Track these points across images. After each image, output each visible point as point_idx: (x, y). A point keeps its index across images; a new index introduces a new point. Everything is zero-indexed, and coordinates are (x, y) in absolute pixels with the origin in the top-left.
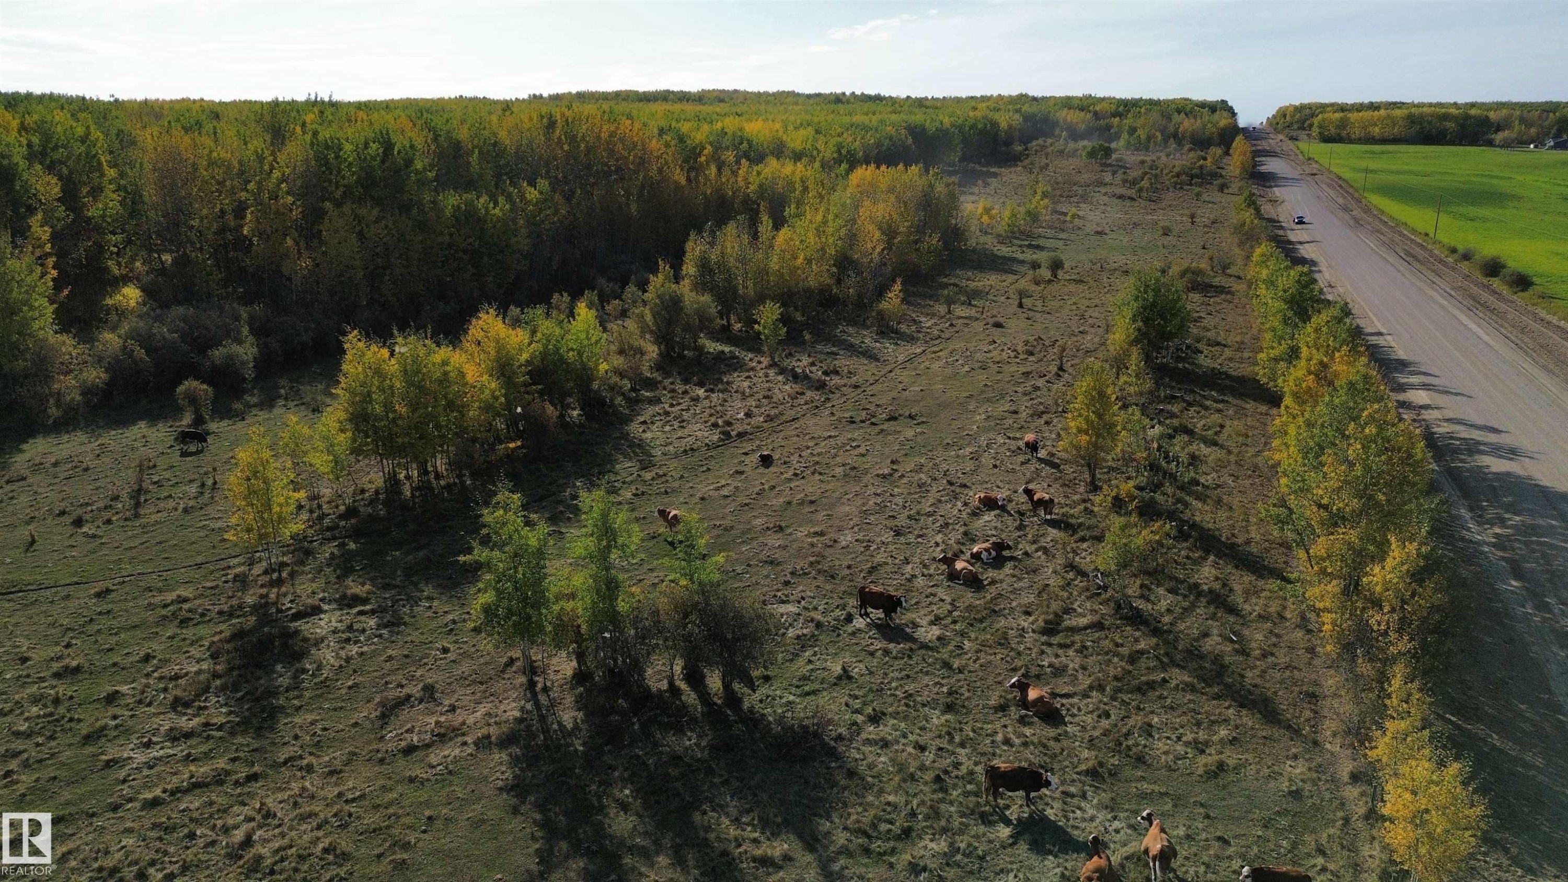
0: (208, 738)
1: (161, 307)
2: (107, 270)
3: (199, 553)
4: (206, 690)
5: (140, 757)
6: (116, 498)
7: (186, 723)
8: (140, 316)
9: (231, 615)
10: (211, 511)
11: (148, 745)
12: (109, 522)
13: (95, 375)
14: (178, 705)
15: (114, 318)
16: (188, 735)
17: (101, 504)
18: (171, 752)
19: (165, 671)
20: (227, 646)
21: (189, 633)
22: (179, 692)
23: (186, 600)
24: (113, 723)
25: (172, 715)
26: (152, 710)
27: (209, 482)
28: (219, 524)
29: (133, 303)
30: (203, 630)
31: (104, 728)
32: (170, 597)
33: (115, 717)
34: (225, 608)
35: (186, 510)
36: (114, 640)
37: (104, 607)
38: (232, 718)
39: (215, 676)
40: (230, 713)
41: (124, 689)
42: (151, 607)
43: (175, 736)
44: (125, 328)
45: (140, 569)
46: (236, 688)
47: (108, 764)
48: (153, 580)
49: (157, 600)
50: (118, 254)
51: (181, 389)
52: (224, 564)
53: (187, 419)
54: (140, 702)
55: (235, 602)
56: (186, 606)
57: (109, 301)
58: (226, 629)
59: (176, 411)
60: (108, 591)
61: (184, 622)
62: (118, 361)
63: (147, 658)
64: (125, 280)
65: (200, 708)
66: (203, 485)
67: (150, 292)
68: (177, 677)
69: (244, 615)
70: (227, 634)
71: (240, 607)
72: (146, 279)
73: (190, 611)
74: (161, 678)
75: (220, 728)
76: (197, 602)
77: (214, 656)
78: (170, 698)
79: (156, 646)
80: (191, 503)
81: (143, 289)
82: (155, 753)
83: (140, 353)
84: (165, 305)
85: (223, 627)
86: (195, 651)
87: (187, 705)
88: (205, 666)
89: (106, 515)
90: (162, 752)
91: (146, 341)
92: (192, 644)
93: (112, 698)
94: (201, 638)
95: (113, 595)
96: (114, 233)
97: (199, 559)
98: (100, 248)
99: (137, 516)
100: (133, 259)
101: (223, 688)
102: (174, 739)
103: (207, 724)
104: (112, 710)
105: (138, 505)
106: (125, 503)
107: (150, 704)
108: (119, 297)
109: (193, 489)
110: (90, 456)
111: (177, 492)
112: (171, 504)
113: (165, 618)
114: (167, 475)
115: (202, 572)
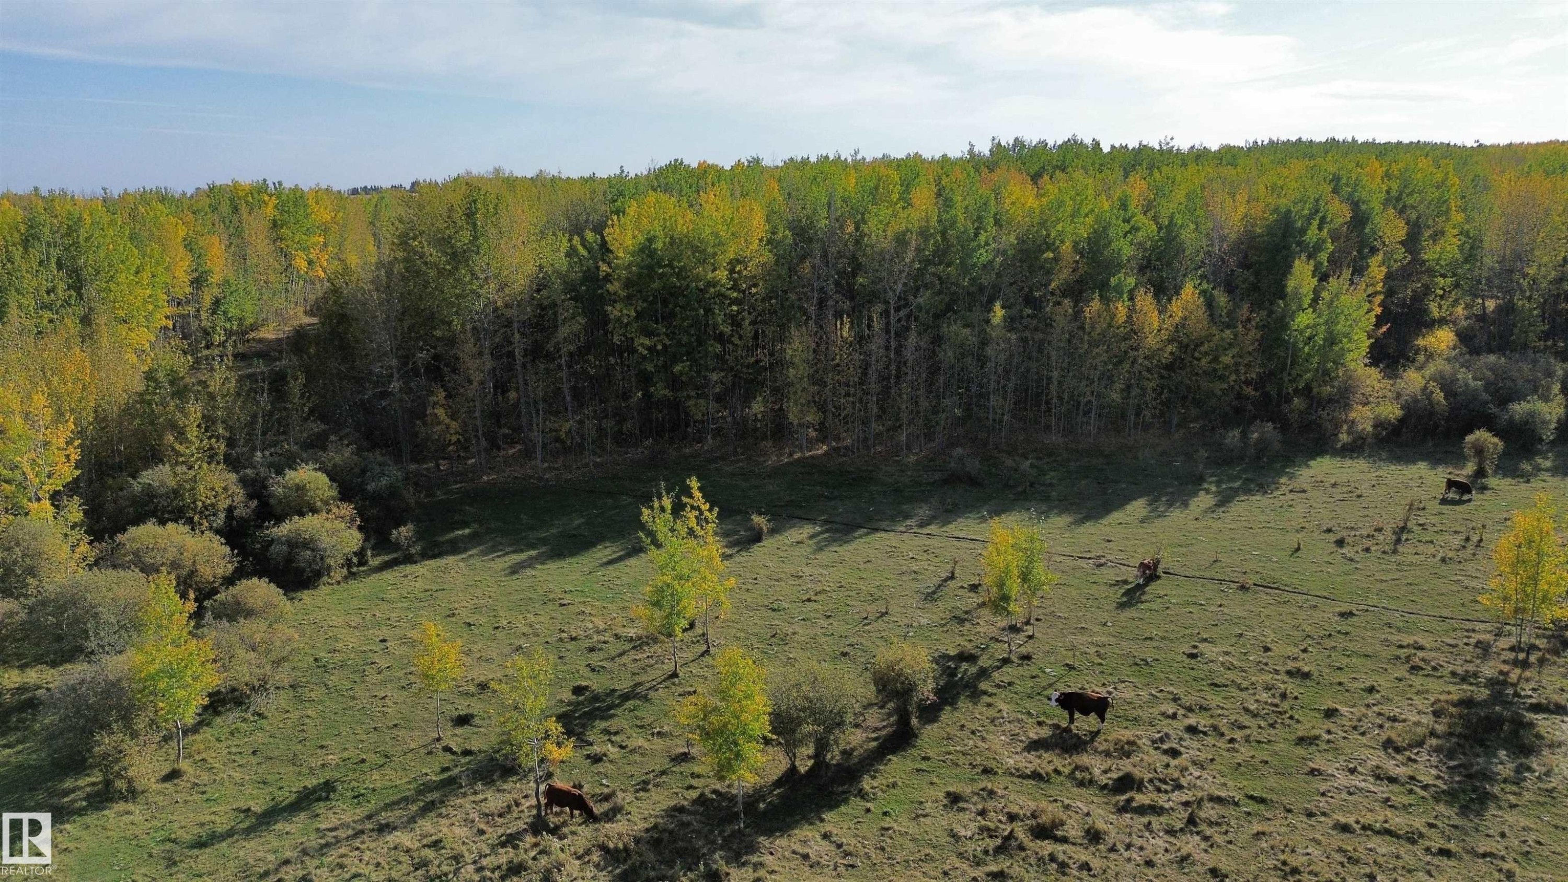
0: (1411, 792)
1: (1471, 353)
2: (1426, 311)
3: (1446, 606)
4: (1421, 744)
5: (1343, 779)
6: (1379, 530)
7: (1393, 767)
8: (1448, 360)
9: (1464, 679)
10: (1470, 567)
11: (1352, 771)
12: (1367, 550)
13: (1392, 411)
14: (1388, 744)
15: (1421, 358)
16: (1392, 780)
17: (1365, 533)
18: (1373, 789)
19: (1385, 709)
20: (1453, 710)
21: (1417, 681)
22: (1394, 736)
23: (1421, 648)
24: (1326, 737)
25: (1382, 754)
26: (1364, 740)
27: (1475, 539)
28: (1474, 584)
29: (1443, 346)
30: (1432, 684)
31: (1317, 738)
32: (1408, 640)
33: (1329, 732)
34: (1460, 671)
35: (1443, 560)
36: (1345, 661)
37: (1344, 629)
38: (1439, 783)
39: (1433, 734)
40: (1438, 777)
41: (1343, 709)
42: (1386, 643)
43: (1379, 776)
44: (1431, 369)
45: (1385, 602)
46: (1451, 755)
47: (1313, 772)
48: (1395, 618)
49: (1395, 638)
50: (1442, 297)
51: (1469, 438)
52: (1469, 625)
53: (1470, 468)
54: (1355, 728)
55: (1471, 668)
56: (1420, 654)
57: (1420, 342)
58: (1456, 692)
59: (1459, 459)
60: (1351, 614)
61: (1414, 669)
62: (1416, 401)
63: (1371, 690)
64: (1442, 322)
65: (1410, 759)
66: (1468, 539)
67: (1464, 337)
68: (1394, 719)
69: (1477, 685)
70: (1455, 697)
71: (1475, 675)
72: (1464, 323)
73: (1423, 660)
74: (1380, 714)
75: (1425, 787)
76: (1433, 654)
77: (1437, 714)
78: (1384, 737)
79: (1382, 682)
80: (1450, 554)
81: (1458, 334)
82: (1356, 781)
83: (1439, 396)
84: (1475, 351)
85: (1452, 688)
86: (1417, 700)
87: (1398, 750)
88: (1424, 720)
89: (1368, 543)
90: (1363, 785)
91: (1448, 386)
92: (1418, 693)
93: (1330, 713)
94: (1427, 692)
95: (1355, 619)
96: (1444, 276)
97: (1445, 613)
98: (1427, 290)
99: (1395, 552)
100: (1456, 302)
101: (1438, 750)
102: (1378, 777)
103: (1412, 778)
104: (1328, 724)
105: (1398, 541)
106: (1388, 536)
107: (1363, 734)
108: (1431, 339)
109: (1457, 541)
110: (1366, 485)
111: (1440, 539)
112: (1431, 549)
113: (1398, 658)
114: (1434, 520)
115: (1445, 626)
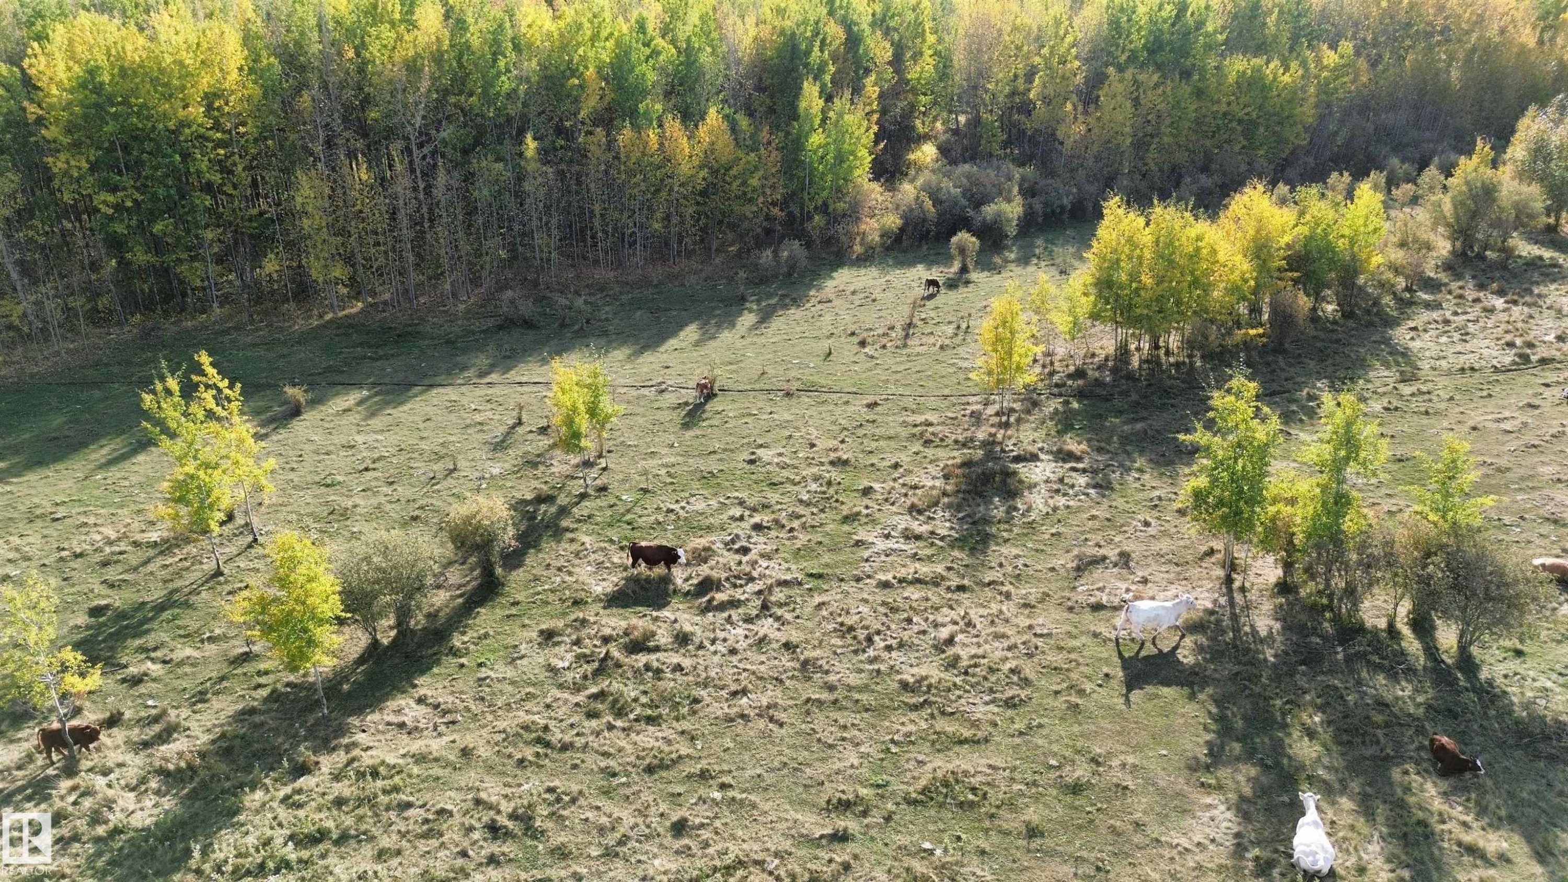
0: (932, 544)
1: (950, 164)
2: (913, 128)
3: (946, 386)
4: (936, 504)
5: (881, 545)
6: (892, 328)
7: (919, 527)
8: (933, 171)
9: (964, 445)
10: (961, 351)
11: (887, 536)
12: (884, 347)
13: (893, 221)
14: (914, 510)
15: (912, 172)
16: (918, 537)
17: (880, 331)
18: (903, 547)
19: (907, 480)
20: (958, 471)
21: (930, 452)
22: (915, 500)
23: (931, 424)
24: (865, 512)
25: (908, 517)
26: (894, 509)
27: (964, 326)
28: (965, 364)
29: (928, 159)
30: (941, 453)
31: (858, 514)
32: (920, 419)
33: (867, 507)
34: (960, 438)
35: (942, 347)
36: (874, 445)
37: (871, 417)
38: (953, 533)
39: (945, 494)
40: (952, 528)
41: (876, 486)
42: (905, 424)
43: (909, 536)
44: (920, 182)
45: (901, 390)
46: (959, 508)
47: (858, 544)
48: (909, 402)
49: (910, 419)
50: (924, 114)
51: (954, 239)
52: (964, 399)
53: (956, 266)
54: (886, 500)
55: (969, 434)
56: (930, 429)
57: (911, 157)
58: (958, 456)
59: (947, 259)
60: (876, 404)
61: (927, 443)
62: (911, 210)
63: (896, 466)
64: (926, 137)
65: (929, 518)
66: (958, 327)
67: (944, 150)
68: (915, 487)
69: (974, 448)
70: (958, 461)
71: (972, 440)
72: (943, 138)
73: (933, 434)
74: (904, 485)
75: (942, 539)
76: (940, 428)
77: (946, 477)
78: (909, 503)
79: (904, 458)
80: (947, 342)
81: (939, 148)
82: (891, 544)
83: (928, 204)
84: (953, 162)
85: (956, 453)
86: (932, 469)
87: (920, 512)
88: (938, 483)
89: (884, 341)
90: (896, 546)
91: (934, 194)
92: (931, 462)
93: (867, 491)
94: (938, 460)
95: (879, 408)
96: (925, 94)
97: (946, 392)
98: (913, 107)
99: (905, 346)
100: (935, 119)
101: (949, 506)
102: (907, 538)
103: (932, 533)
104: (866, 501)
105: (907, 336)
106: (898, 333)
107: (893, 504)
108: (919, 153)
109: (950, 330)
110: (879, 290)
111: (938, 330)
112: (932, 340)
113: (914, 435)
114: (933, 314)
115: (946, 403)
